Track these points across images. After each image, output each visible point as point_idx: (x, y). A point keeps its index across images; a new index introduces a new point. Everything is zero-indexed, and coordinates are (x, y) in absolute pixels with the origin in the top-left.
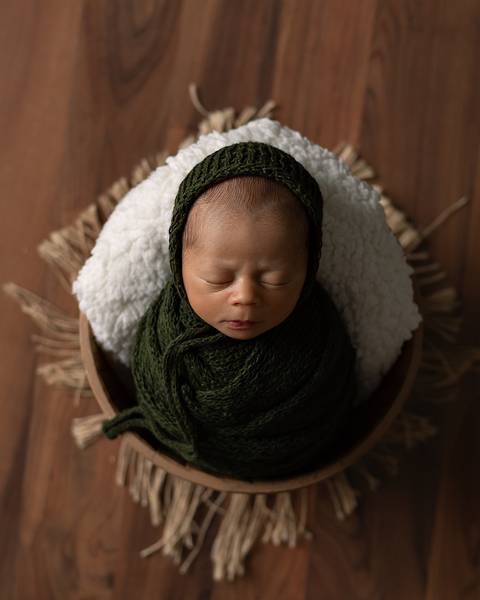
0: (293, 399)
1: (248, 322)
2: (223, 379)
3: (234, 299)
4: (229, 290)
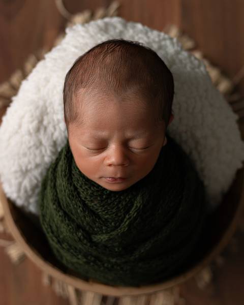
1: (120, 178)
2: (111, 224)
3: (109, 162)
4: (104, 154)
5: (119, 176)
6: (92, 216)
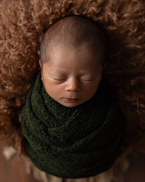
0: (93, 134)
1: (74, 99)
2: (60, 122)
3: (68, 88)
5: (73, 97)
6: (50, 115)
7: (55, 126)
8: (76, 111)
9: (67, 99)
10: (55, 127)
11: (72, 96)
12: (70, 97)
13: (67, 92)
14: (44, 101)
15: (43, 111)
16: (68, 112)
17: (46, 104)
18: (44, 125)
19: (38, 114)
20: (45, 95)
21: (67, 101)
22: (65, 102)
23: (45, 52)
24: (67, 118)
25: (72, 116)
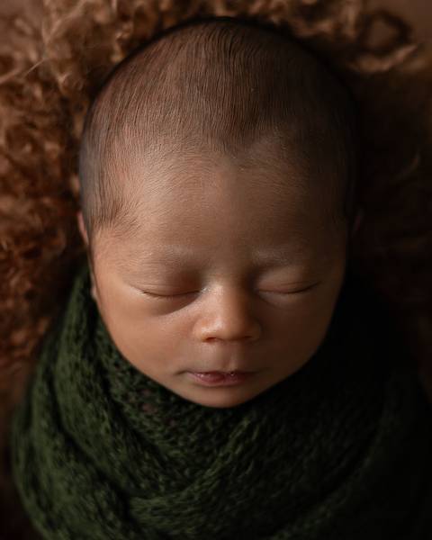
0: (322, 509)
2: (181, 471)
5: (232, 366)
6: (135, 445)
7: (162, 488)
8: (245, 423)
9: (206, 373)
10: (159, 494)
11: (225, 362)
12: (218, 368)
13: (205, 344)
14: (106, 385)
15: (107, 431)
16: (211, 429)
17: (119, 399)
18: (114, 486)
19: (87, 442)
20: (112, 361)
21: (207, 384)
22: (197, 385)
23: (101, 178)
24: (210, 452)
25: (230, 445)
